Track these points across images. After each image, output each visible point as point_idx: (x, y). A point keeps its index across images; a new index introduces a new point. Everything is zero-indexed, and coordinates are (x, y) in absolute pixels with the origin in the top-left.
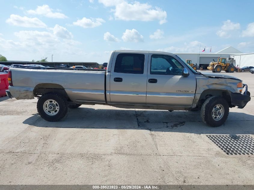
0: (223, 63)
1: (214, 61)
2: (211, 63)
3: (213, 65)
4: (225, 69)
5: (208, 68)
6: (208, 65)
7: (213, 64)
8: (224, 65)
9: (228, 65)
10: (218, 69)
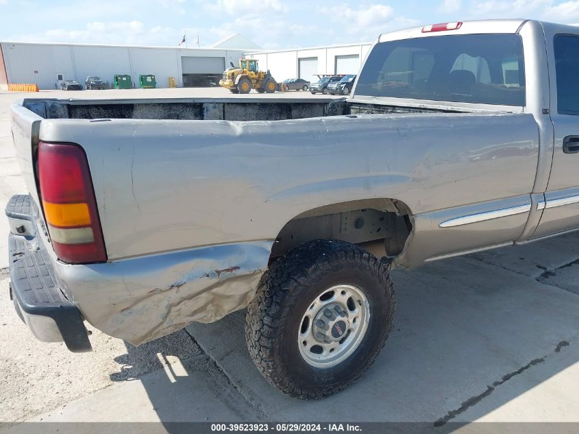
0: (253, 72)
1: (233, 66)
2: (228, 72)
3: (233, 76)
4: (258, 86)
5: (221, 83)
6: (220, 76)
7: (233, 74)
8: (254, 76)
9: (262, 76)
10: (245, 86)
